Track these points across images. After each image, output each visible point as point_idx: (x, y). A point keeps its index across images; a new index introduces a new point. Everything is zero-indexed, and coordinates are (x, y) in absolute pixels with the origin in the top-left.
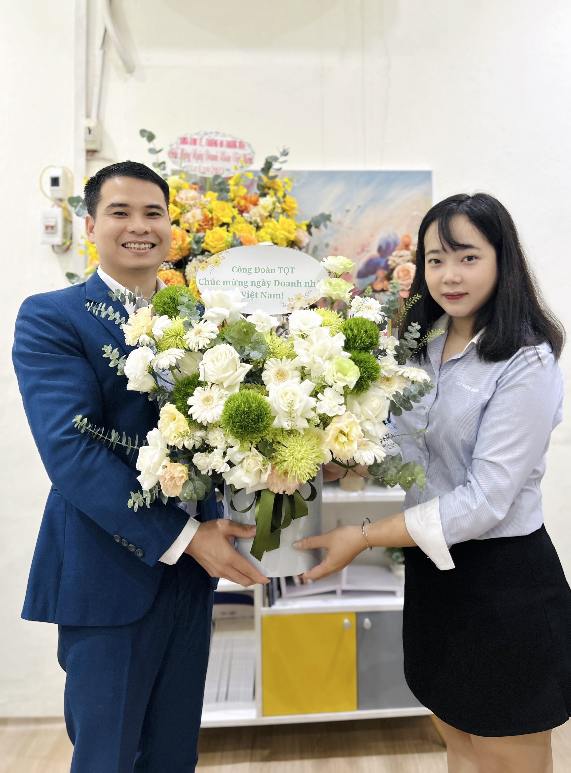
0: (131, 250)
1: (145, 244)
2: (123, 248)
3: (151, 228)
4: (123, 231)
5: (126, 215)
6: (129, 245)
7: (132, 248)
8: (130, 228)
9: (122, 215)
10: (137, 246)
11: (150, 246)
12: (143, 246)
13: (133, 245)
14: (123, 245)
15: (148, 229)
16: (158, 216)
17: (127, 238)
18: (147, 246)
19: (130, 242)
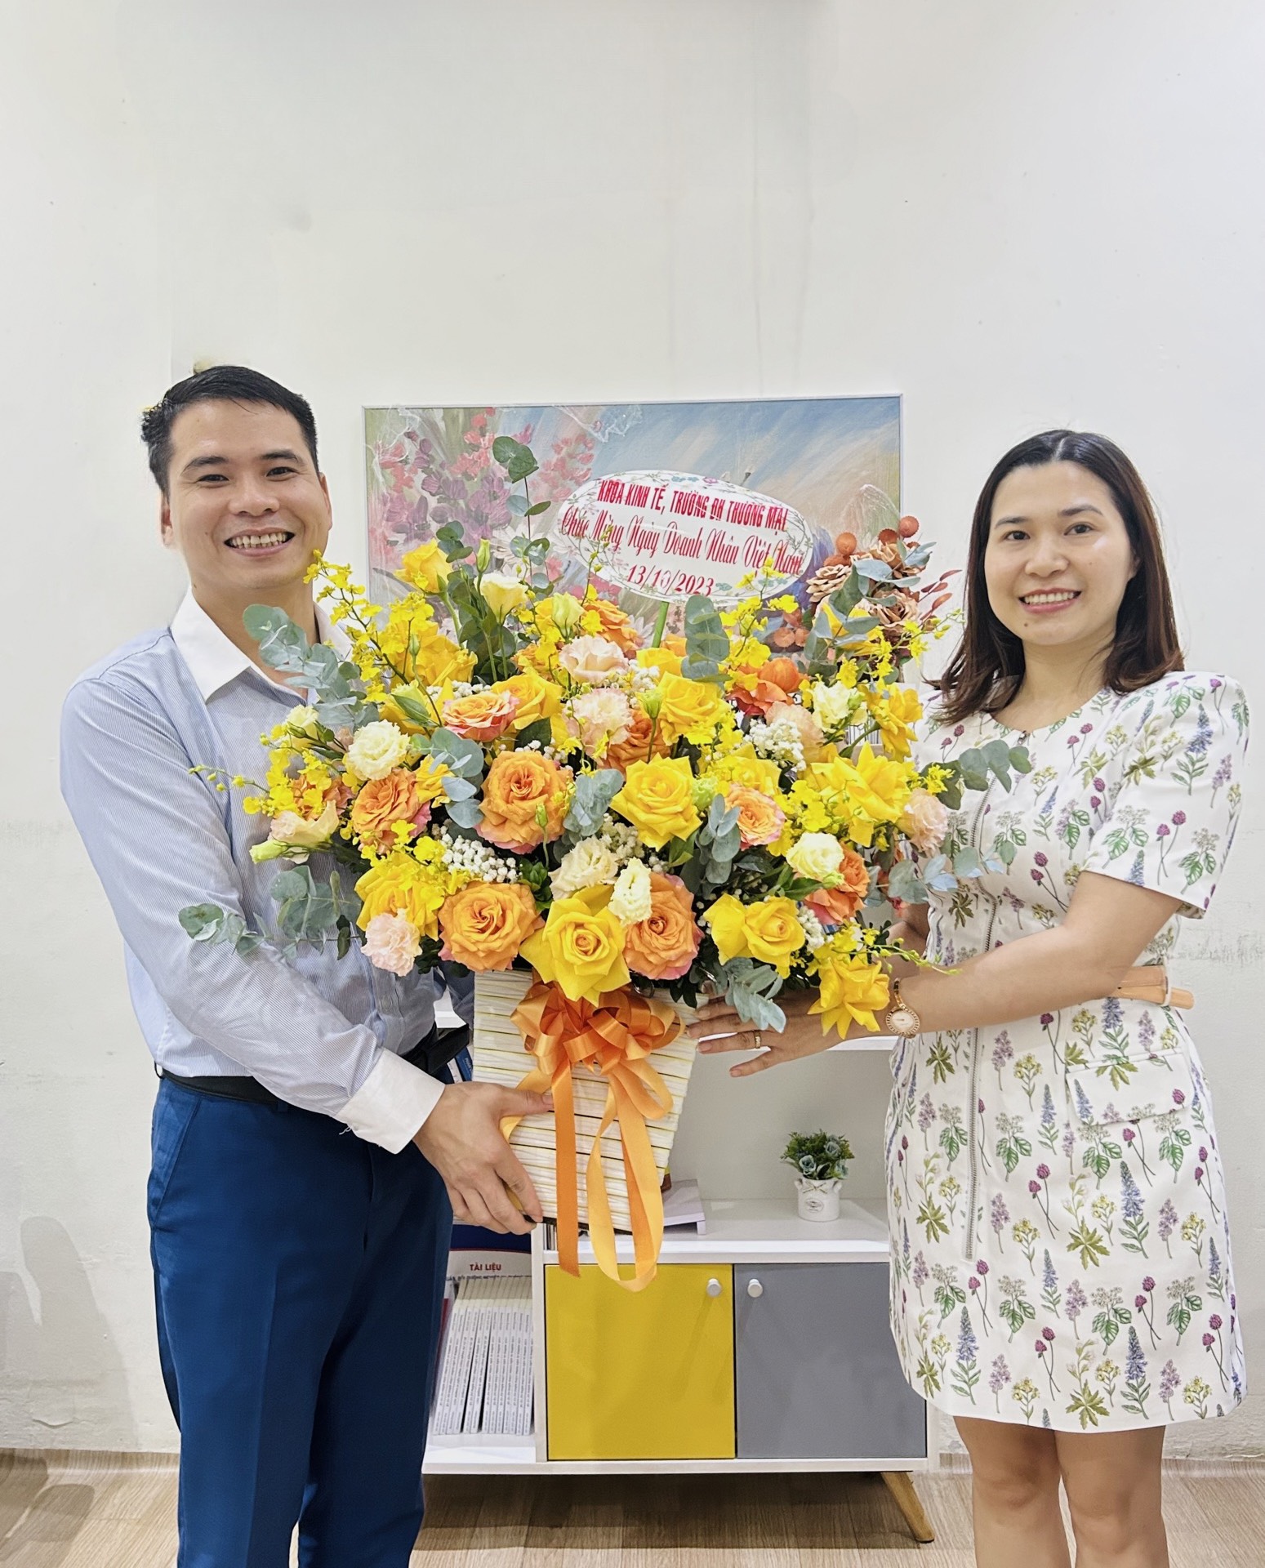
0: (243, 551)
1: (270, 535)
2: (227, 547)
3: (279, 500)
4: (224, 512)
5: (226, 479)
6: (238, 542)
7: (246, 546)
8: (236, 506)
9: (219, 480)
10: (254, 541)
11: (281, 537)
12: (266, 540)
13: (246, 541)
14: (228, 543)
15: (273, 502)
16: (291, 474)
17: (234, 527)
18: (274, 538)
19: (240, 536)
